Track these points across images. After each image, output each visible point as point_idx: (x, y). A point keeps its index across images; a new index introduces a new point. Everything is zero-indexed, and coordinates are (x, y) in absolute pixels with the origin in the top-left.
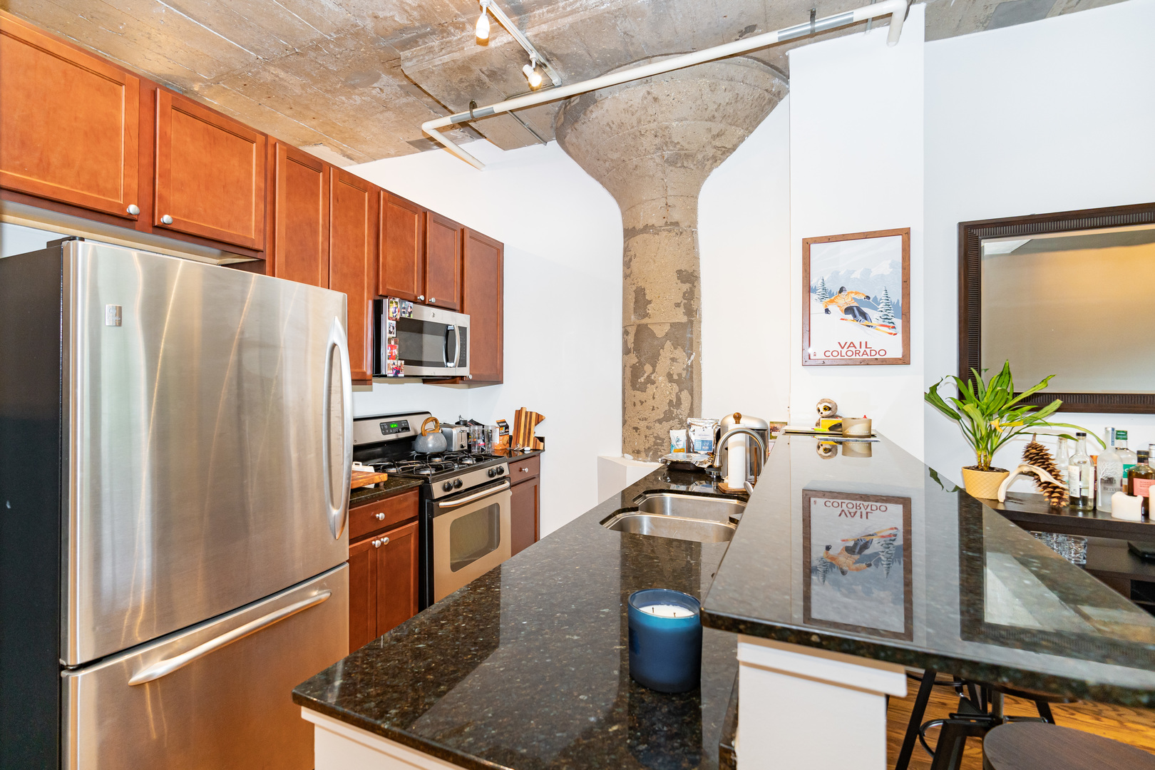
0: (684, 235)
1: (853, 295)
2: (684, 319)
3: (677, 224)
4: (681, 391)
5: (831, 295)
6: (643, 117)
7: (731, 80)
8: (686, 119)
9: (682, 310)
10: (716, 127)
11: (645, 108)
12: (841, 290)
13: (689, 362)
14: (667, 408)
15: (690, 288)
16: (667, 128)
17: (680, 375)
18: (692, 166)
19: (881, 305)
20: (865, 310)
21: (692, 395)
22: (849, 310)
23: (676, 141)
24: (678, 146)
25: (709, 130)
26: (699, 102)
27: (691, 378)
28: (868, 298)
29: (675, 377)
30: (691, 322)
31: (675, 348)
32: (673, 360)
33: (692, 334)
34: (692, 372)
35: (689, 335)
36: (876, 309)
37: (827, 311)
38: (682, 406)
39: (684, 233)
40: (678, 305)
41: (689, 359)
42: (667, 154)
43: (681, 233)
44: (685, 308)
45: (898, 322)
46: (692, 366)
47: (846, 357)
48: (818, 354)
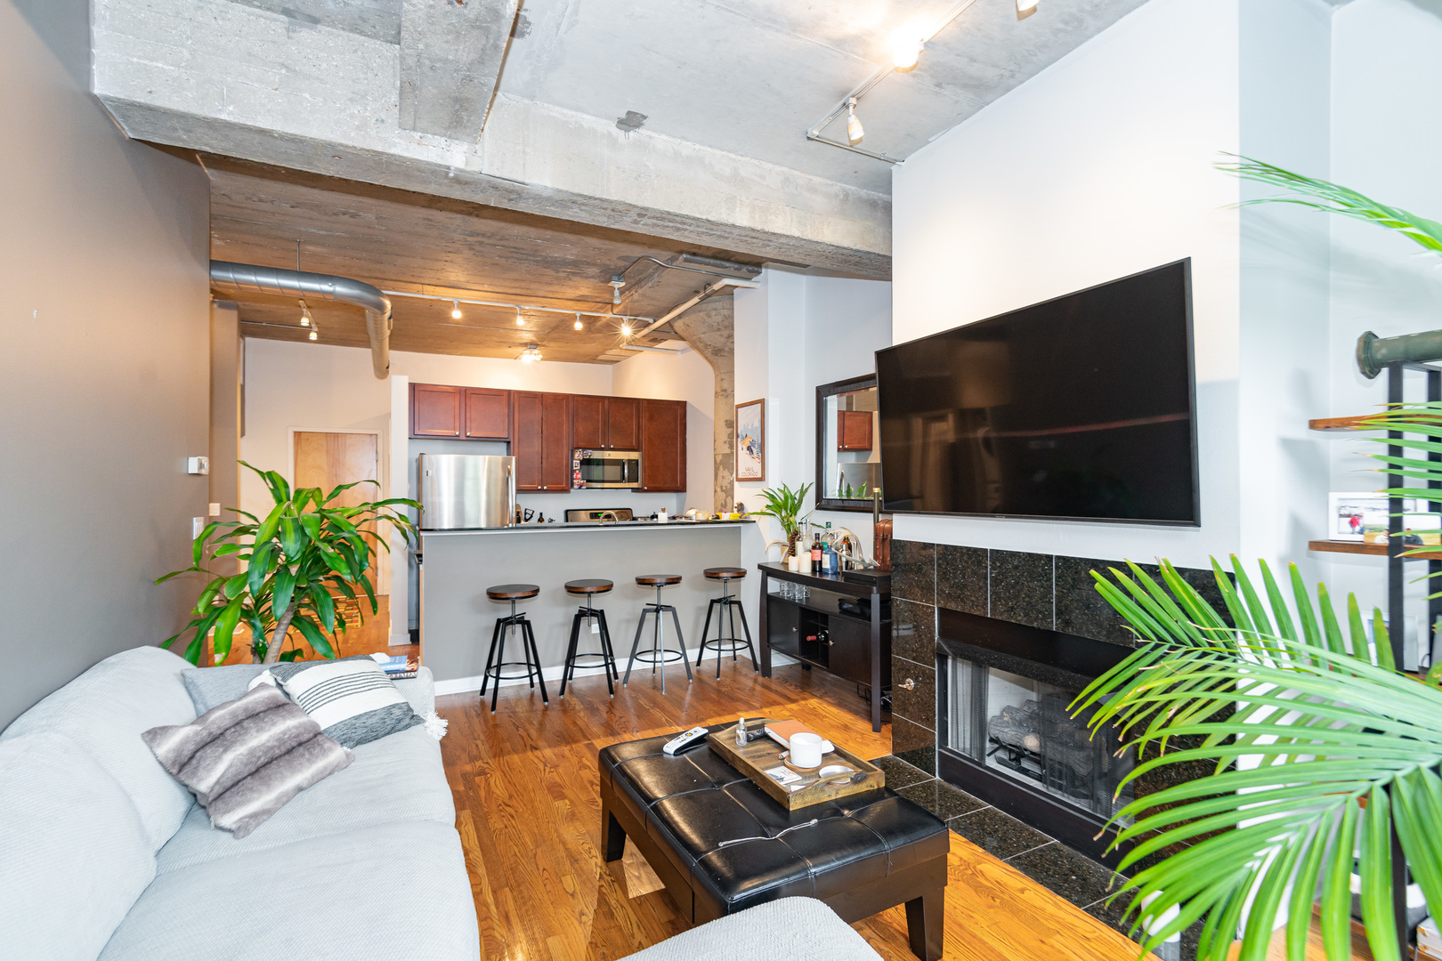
1: (749, 439)
2: (728, 451)
3: (725, 390)
4: (727, 497)
5: (743, 439)
12: (746, 437)
17: (726, 487)
19: (757, 445)
20: (752, 448)
22: (749, 449)
28: (753, 441)
29: (724, 488)
31: (724, 470)
35: (731, 461)
36: (755, 447)
37: (743, 449)
40: (725, 442)
43: (728, 396)
45: (760, 456)
47: (747, 477)
48: (740, 476)
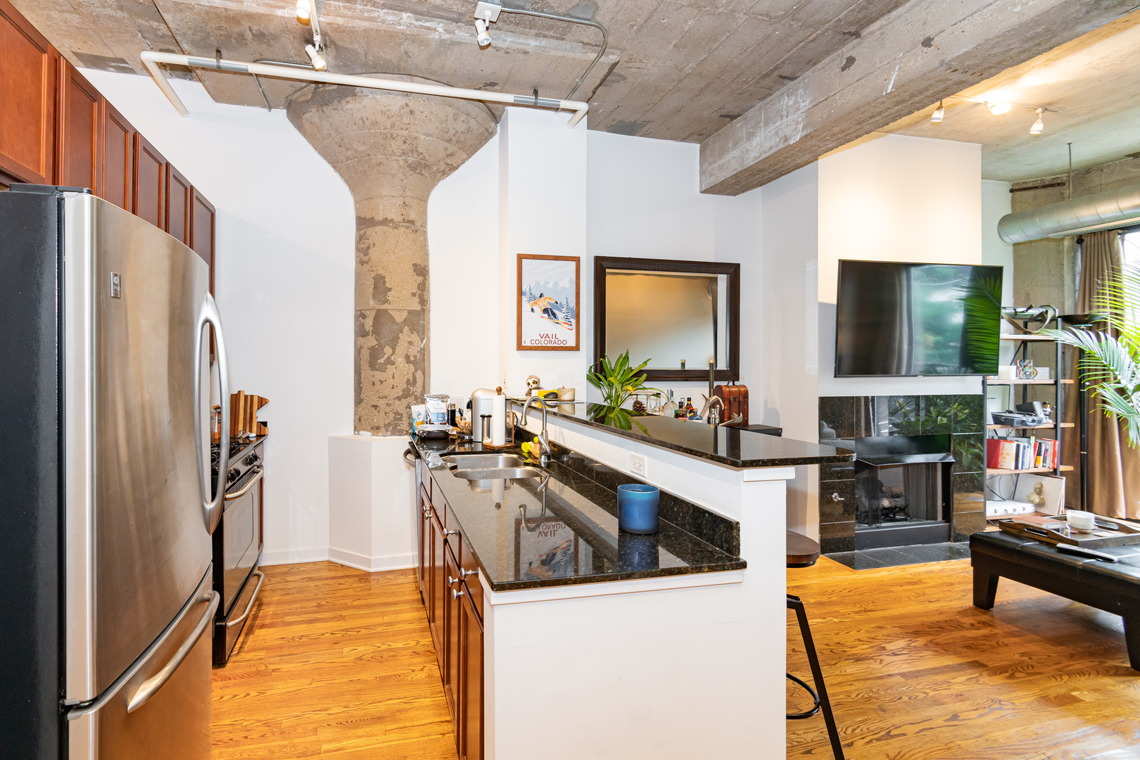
0: (418, 234)
1: (548, 300)
2: (418, 308)
3: (412, 222)
4: (416, 371)
5: (535, 298)
6: (397, 123)
7: (468, 115)
8: (432, 136)
9: (417, 299)
10: (451, 148)
11: (401, 116)
12: (541, 296)
13: (422, 346)
14: (405, 386)
15: (423, 281)
16: (416, 138)
17: (415, 357)
18: (427, 175)
19: (564, 309)
20: (555, 311)
21: (424, 374)
22: (545, 311)
23: (420, 152)
24: (421, 156)
25: (446, 149)
26: (444, 125)
27: (424, 359)
28: (557, 303)
29: (412, 359)
30: (423, 310)
31: (412, 333)
32: (410, 343)
33: (424, 321)
34: (424, 354)
35: (422, 322)
36: (561, 311)
37: (532, 310)
38: (417, 384)
39: (418, 231)
40: (414, 295)
41: (422, 342)
42: (411, 160)
43: (416, 231)
44: (419, 298)
45: (573, 321)
46: (424, 349)
47: (544, 345)
48: (526, 342)
